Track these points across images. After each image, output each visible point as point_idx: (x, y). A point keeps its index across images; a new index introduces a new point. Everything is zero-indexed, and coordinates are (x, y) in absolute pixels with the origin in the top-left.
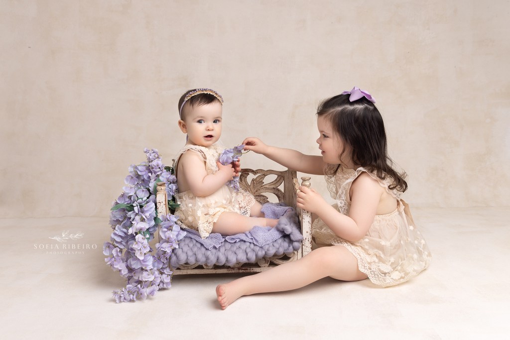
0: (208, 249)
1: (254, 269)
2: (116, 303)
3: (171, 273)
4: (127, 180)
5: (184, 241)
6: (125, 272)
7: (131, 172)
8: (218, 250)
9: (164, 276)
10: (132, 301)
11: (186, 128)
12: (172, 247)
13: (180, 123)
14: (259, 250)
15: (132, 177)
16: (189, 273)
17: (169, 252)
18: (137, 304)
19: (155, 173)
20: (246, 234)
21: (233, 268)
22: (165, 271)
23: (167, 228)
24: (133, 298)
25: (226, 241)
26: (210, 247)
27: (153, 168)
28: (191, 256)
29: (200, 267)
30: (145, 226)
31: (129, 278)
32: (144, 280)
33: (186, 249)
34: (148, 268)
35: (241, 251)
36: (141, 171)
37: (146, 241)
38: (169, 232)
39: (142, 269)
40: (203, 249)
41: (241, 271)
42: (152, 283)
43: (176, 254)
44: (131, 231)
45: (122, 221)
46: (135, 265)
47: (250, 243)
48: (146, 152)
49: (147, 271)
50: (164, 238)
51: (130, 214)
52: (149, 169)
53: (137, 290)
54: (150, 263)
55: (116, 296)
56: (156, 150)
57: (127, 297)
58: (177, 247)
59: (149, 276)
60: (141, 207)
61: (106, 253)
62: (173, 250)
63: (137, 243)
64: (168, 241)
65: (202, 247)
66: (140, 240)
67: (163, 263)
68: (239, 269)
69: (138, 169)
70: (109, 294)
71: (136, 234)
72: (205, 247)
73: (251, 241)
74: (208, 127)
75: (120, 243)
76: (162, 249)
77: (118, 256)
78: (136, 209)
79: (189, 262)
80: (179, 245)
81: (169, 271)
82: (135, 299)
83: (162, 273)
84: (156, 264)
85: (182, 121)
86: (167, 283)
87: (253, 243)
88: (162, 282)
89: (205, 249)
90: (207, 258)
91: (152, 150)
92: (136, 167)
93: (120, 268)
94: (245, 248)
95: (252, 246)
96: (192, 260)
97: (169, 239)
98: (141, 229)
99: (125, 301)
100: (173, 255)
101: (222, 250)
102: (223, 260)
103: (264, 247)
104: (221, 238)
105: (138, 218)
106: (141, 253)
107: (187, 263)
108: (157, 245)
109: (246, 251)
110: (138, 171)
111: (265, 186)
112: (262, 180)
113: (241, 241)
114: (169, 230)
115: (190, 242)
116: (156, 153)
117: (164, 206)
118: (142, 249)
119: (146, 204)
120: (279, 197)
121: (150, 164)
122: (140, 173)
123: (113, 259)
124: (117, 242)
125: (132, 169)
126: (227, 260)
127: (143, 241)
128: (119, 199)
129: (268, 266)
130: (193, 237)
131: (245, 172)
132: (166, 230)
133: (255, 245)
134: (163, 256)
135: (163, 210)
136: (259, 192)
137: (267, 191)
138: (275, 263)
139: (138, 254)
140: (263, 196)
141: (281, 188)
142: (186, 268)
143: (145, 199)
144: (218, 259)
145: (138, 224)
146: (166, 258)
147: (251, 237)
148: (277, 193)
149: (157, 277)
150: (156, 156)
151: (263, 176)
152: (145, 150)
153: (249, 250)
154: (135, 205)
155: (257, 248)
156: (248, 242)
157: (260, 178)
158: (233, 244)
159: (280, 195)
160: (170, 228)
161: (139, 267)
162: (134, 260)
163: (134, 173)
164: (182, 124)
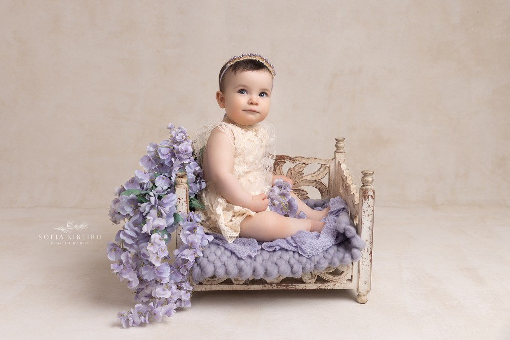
0: (241, 259)
1: (297, 285)
2: (123, 328)
3: (191, 288)
4: (142, 160)
5: (209, 247)
6: (135, 284)
7: (149, 152)
8: (253, 260)
9: (182, 292)
10: (142, 325)
11: (224, 102)
12: (196, 255)
13: (218, 95)
14: (306, 262)
15: (150, 160)
16: (213, 289)
17: (192, 261)
18: (148, 330)
19: (180, 159)
20: (287, 241)
21: (270, 284)
22: (183, 285)
23: (190, 231)
24: (145, 321)
25: (262, 249)
26: (244, 256)
27: (178, 152)
28: (220, 268)
29: (229, 282)
30: (162, 223)
31: (138, 291)
32: (158, 297)
33: (212, 258)
34: (163, 282)
35: (283, 262)
36: (163, 155)
37: (163, 243)
38: (192, 235)
39: (156, 282)
40: (234, 259)
41: (280, 288)
42: (167, 302)
43: (199, 265)
44: (146, 229)
45: (133, 217)
46: (147, 275)
47: (294, 252)
48: (170, 128)
49: (161, 284)
50: (185, 242)
51: (144, 207)
52: (173, 154)
53: (149, 309)
54: (166, 274)
55: (123, 320)
56: (185, 129)
57: (138, 320)
58: (201, 255)
59: (165, 292)
60: (160, 198)
61: (112, 258)
62: (196, 259)
63: (152, 244)
64: (191, 246)
65: (233, 255)
66: (157, 240)
67: (183, 275)
68: (278, 284)
69: (160, 151)
70: (112, 316)
71: (152, 232)
72: (237, 256)
73: (295, 249)
74: (251, 100)
75: (131, 246)
76: (182, 257)
77: (127, 262)
78: (153, 199)
79: (217, 274)
80: (203, 252)
81: (189, 286)
82: (147, 322)
83: (179, 288)
84: (174, 277)
85: (220, 93)
86: (185, 301)
87: (299, 253)
88: (180, 300)
89: (237, 259)
90: (240, 270)
91: (180, 128)
92: (156, 146)
93: (130, 279)
94: (288, 259)
95: (297, 256)
96: (221, 272)
97: (192, 244)
98: (158, 227)
99: (134, 325)
100: (196, 265)
101: (259, 259)
102: (261, 274)
103: (313, 258)
104: (257, 245)
105: (154, 212)
106: (158, 258)
107: (214, 277)
108: (176, 252)
109: (289, 262)
110: (159, 154)
111: (305, 178)
112: (302, 169)
113: (282, 249)
114: (192, 233)
115: (217, 249)
116: (184, 133)
117: (185, 204)
118: (158, 252)
119: (166, 194)
120: (321, 192)
121: (175, 146)
122: (161, 157)
123: (122, 266)
124: (127, 244)
125: (152, 149)
126: (266, 273)
127: (160, 242)
128: (127, 185)
129: (315, 282)
130: (219, 242)
131: (280, 160)
132: (189, 232)
133: (300, 255)
134: (183, 265)
135: (183, 208)
136: (297, 185)
137: (307, 184)
138: (324, 278)
139: (153, 260)
140: (302, 191)
141: (325, 181)
142: (210, 283)
143: (166, 187)
144: (254, 271)
145: (154, 220)
146: (187, 269)
147: (295, 245)
148: (319, 186)
149: (175, 294)
150: (184, 137)
151: (304, 165)
152: (170, 126)
153: (293, 261)
154: (151, 194)
155: (304, 260)
156: (291, 250)
157: (300, 168)
158: (272, 253)
159: (323, 190)
160: (192, 230)
161: (152, 278)
162: (146, 269)
163: (153, 154)
164: (220, 97)
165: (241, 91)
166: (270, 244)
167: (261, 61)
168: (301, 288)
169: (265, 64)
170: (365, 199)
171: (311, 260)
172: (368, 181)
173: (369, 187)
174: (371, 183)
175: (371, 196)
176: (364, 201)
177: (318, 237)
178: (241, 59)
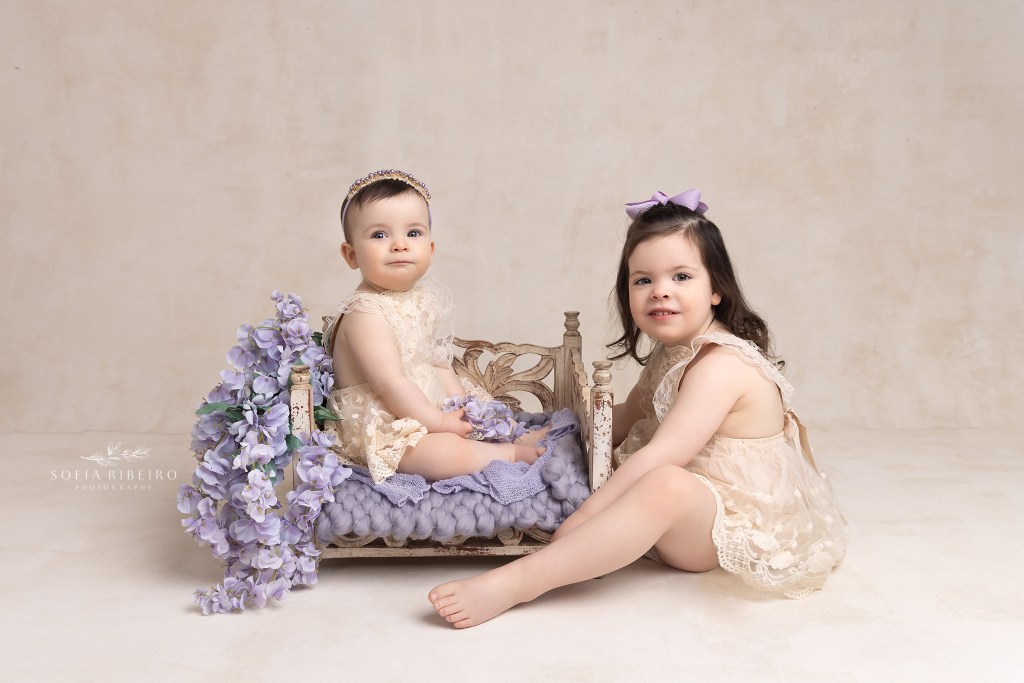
0: (397, 506)
1: (490, 548)
2: (203, 615)
3: (317, 553)
4: (231, 354)
5: (346, 487)
6: (223, 549)
7: (241, 340)
8: (416, 508)
9: (303, 559)
10: (235, 610)
11: (356, 259)
12: (322, 500)
13: (344, 249)
14: (502, 513)
15: (243, 352)
16: (354, 556)
17: (315, 509)
18: (246, 617)
19: (292, 346)
21: (447, 547)
22: (304, 550)
23: (313, 461)
24: (238, 605)
25: (432, 490)
26: (400, 502)
27: (287, 336)
28: (360, 519)
29: (379, 543)
30: (267, 452)
31: (231, 562)
32: (261, 567)
33: (350, 504)
34: (271, 543)
35: (465, 511)
36: (263, 341)
37: (268, 485)
38: (317, 468)
39: (259, 545)
40: (387, 506)
41: (463, 553)
42: (277, 575)
43: (328, 515)
44: (239, 462)
45: (218, 443)
46: (244, 535)
47: (484, 495)
48: (275, 299)
49: (268, 547)
50: (304, 479)
51: (238, 427)
52: (281, 338)
53: (247, 587)
54: (274, 532)
55: (203, 601)
56: (298, 298)
57: (226, 603)
58: (332, 499)
59: (272, 560)
60: (261, 412)
61: (184, 508)
62: (324, 506)
63: (250, 488)
64: (313, 486)
65: (384, 501)
66: (259, 481)
67: (302, 531)
68: (459, 547)
69: (257, 336)
70: (186, 595)
71: (249, 468)
72: (390, 502)
73: (485, 490)
74: (394, 244)
75: (215, 488)
76: (300, 503)
77: (209, 514)
78: (249, 416)
79: (356, 530)
80: (335, 495)
81: (314, 549)
82: (242, 607)
83: (298, 554)
84: (287, 535)
85: (347, 245)
86: (309, 575)
87: (491, 496)
88: (298, 572)
89: (389, 506)
90: (394, 524)
91: (290, 297)
92: (252, 331)
93: (213, 542)
94: (473, 507)
95: (488, 501)
96: (362, 527)
97: (315, 482)
98: (259, 459)
99: (221, 610)
100: (323, 515)
101: (426, 507)
102: (426, 530)
103: (513, 506)
104: (424, 484)
105: (252, 435)
106: (258, 509)
107: (351, 535)
108: (291, 495)
109: (474, 513)
110: (257, 341)
111: (515, 378)
112: (509, 364)
113: (465, 490)
114: (317, 463)
115: (359, 490)
116: (299, 306)
117: (306, 416)
118: (261, 500)
119: (272, 406)
120: (543, 401)
121: (283, 326)
122: (260, 345)
123: (199, 522)
124: (208, 486)
125: (245, 335)
126: (436, 529)
127: (263, 484)
128: (211, 396)
129: (520, 544)
130: (364, 480)
131: (474, 347)
132: (310, 463)
133: (493, 500)
134: (302, 517)
135: (303, 423)
136: (502, 389)
137: (519, 387)
138: (534, 536)
139: (252, 511)
140: (511, 398)
141: (549, 382)
142: (349, 545)
143: (270, 395)
144: (416, 526)
145: (252, 447)
146: (309, 522)
147: (485, 483)
148: (539, 392)
149: (289, 562)
150: (298, 310)
151: (512, 356)
152: (274, 295)
153: (480, 510)
154: (246, 407)
155: (499, 509)
156: (479, 492)
157: (506, 361)
158: (448, 497)
159: (546, 398)
160: (318, 460)
161: (251, 538)
162: (242, 524)
163: (247, 341)
164: (348, 252)
165: (377, 235)
166: (447, 482)
167: (400, 179)
168: (497, 554)
169: (409, 182)
170: (598, 407)
171: (510, 509)
172: (603, 378)
173: (604, 388)
174: (609, 381)
175: (608, 402)
176: (596, 411)
177: (524, 470)
178: (369, 183)
